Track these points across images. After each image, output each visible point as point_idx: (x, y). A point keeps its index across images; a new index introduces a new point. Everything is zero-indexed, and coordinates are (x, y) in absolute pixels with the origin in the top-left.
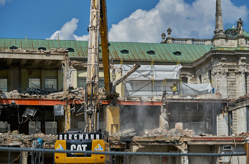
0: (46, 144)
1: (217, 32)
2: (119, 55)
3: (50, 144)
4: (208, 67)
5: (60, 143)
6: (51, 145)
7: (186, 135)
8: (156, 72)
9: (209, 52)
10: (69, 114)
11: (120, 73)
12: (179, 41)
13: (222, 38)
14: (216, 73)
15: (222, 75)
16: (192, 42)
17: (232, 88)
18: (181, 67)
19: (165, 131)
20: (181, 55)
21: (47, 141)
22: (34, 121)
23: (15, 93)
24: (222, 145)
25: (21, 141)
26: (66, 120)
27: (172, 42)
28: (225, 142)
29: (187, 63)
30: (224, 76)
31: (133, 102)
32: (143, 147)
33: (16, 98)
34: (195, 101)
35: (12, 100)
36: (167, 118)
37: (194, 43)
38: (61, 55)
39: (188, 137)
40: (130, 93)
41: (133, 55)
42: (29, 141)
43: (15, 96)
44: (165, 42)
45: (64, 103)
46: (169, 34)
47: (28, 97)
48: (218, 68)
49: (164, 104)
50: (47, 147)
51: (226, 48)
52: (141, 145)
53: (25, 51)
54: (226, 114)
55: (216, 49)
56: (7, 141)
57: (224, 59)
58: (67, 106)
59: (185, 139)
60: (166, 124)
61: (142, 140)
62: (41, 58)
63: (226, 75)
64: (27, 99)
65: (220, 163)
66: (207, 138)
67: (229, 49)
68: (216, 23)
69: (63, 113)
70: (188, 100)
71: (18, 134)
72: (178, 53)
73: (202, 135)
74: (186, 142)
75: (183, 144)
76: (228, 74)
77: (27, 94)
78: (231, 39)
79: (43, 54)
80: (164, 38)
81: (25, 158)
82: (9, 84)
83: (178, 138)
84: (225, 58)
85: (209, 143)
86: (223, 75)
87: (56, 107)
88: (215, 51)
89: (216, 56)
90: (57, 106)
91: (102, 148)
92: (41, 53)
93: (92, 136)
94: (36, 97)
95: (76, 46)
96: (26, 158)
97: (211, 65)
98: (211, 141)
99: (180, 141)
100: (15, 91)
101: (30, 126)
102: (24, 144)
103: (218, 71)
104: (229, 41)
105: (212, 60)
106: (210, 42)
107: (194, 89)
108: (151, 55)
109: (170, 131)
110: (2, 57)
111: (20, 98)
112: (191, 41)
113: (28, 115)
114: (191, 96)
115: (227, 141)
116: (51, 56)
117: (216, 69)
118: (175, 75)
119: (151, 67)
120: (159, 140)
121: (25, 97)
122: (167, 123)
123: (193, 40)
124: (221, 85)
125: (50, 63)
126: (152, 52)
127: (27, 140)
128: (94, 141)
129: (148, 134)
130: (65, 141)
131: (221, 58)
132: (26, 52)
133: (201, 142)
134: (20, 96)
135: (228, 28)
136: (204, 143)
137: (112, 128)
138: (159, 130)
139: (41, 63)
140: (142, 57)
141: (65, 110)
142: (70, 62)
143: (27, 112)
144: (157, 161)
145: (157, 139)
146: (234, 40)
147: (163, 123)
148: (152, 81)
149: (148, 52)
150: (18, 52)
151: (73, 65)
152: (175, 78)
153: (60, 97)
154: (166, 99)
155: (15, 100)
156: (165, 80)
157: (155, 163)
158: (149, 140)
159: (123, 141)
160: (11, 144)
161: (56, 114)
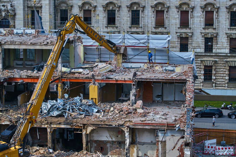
10: (61, 90)
24: (158, 129)
31: (110, 80)
32: (96, 128)
43: (23, 76)
47: (32, 77)
49: (134, 83)
56: (1, 121)
59: (129, 123)
60: (132, 100)
61: (96, 123)
64: (31, 78)
65: (157, 141)
66: (146, 123)
69: (55, 90)
70: (154, 79)
74: (129, 126)
75: (126, 127)
83: (123, 123)
98: (149, 125)
99: (124, 125)
100: (25, 70)
102: (12, 123)
110: (13, 48)
111: (27, 77)
115: (162, 126)
116: (49, 46)
120: (107, 124)
122: (134, 98)
127: (15, 120)
132: (30, 44)
133: (140, 126)
144: (114, 133)
145: (106, 123)
154: (136, 78)
157: (113, 135)
158: (101, 124)
159: (80, 124)
160: (3, 123)
161: (51, 91)
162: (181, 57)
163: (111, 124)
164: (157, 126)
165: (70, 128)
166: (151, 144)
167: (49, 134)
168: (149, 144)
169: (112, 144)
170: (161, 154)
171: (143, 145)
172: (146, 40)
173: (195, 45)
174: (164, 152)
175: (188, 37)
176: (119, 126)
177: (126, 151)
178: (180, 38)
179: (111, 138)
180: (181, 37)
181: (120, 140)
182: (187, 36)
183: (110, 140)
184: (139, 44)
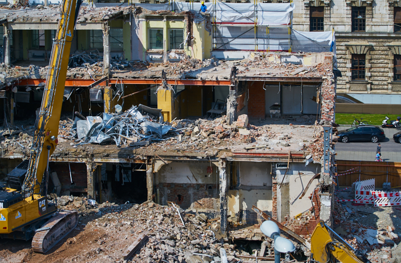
3: (57, 157)
8: (264, 12)
10: (108, 99)
28: (278, 159)
31: (192, 81)
32: (170, 162)
36: (236, 103)
39: (229, 151)
43: (45, 76)
49: (233, 85)
50: (54, 160)
52: (165, 160)
59: (225, 153)
60: (230, 113)
61: (169, 153)
65: (274, 183)
66: (254, 154)
70: (267, 79)
74: (225, 158)
75: (220, 160)
83: (215, 153)
87: (91, 90)
98: (259, 157)
99: (217, 156)
102: (26, 157)
116: (88, 25)
122: (234, 110)
133: (245, 159)
136: (250, 160)
144: (200, 171)
145: (187, 154)
150: (47, 22)
154: (236, 77)
157: (198, 174)
158: (178, 155)
159: (143, 156)
160: (12, 157)
161: (92, 100)
162: (312, 39)
163: (194, 154)
164: (273, 157)
165: (125, 164)
166: (263, 189)
167: (89, 174)
168: (261, 189)
169: (198, 189)
170: (280, 206)
171: (249, 191)
172: (253, 12)
173: (336, 20)
174: (286, 201)
175: (323, 7)
176: (208, 159)
177: (221, 202)
178: (309, 8)
179: (196, 179)
180: (311, 7)
181: (210, 183)
182: (322, 5)
183: (194, 182)
184: (241, 18)
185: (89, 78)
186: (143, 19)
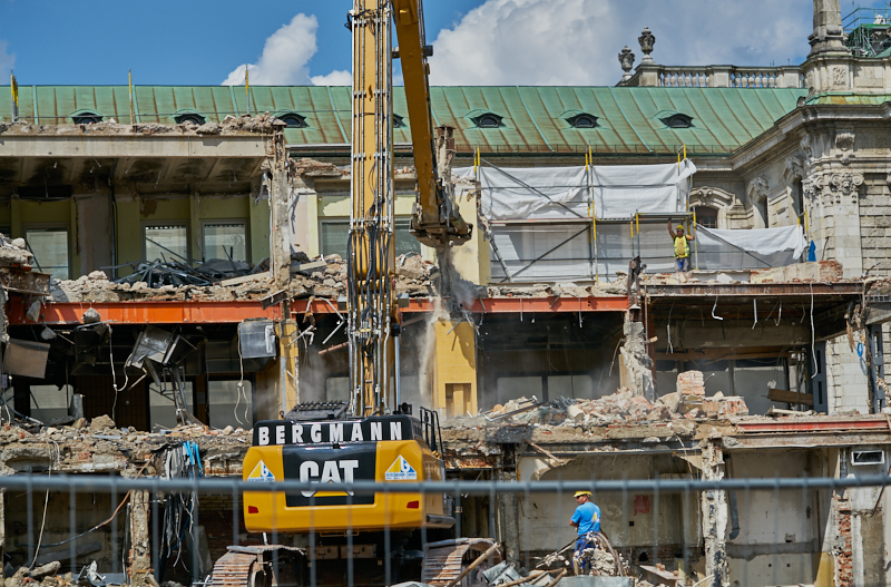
0: (213, 462)
1: (818, 41)
2: (466, 133)
3: (228, 461)
4: (790, 166)
5: (262, 456)
6: (231, 466)
7: (716, 417)
8: (604, 189)
9: (793, 113)
10: (294, 352)
11: (474, 199)
12: (681, 78)
13: (840, 60)
14: (818, 190)
15: (841, 194)
16: (730, 78)
17: (878, 243)
18: (692, 169)
19: (641, 402)
20: (690, 125)
21: (216, 451)
22: (168, 379)
23: (97, 283)
24: (849, 449)
25: (125, 453)
26: (284, 372)
27: (657, 82)
28: (857, 437)
29: (715, 155)
30: (849, 199)
31: (524, 300)
32: (565, 461)
33: (102, 298)
34: (747, 292)
35: (86, 306)
36: (646, 356)
37: (738, 80)
38: (258, 138)
39: (725, 423)
40: (511, 270)
41: (518, 130)
42: (153, 452)
43: (97, 294)
44: (634, 82)
45: (273, 314)
46: (647, 52)
47: (144, 295)
48: (826, 171)
49: (635, 306)
50: (218, 471)
51: (853, 95)
52: (556, 455)
53: (127, 130)
54: (860, 336)
55: (816, 102)
56: (72, 455)
57: (846, 135)
58: (283, 325)
59: (714, 429)
60: (644, 377)
61: (559, 438)
62: (186, 154)
63: (856, 194)
64: (139, 300)
65: (842, 512)
66: (794, 424)
67: (865, 101)
68: (816, 5)
69: (270, 350)
70: (722, 290)
71: (112, 428)
72: (681, 120)
73: (774, 416)
74: (719, 440)
75: (706, 448)
76: (862, 191)
77: (140, 286)
78: (873, 64)
79: (192, 138)
80: (628, 65)
81: (141, 513)
82: (74, 249)
83: (689, 428)
84: (852, 133)
85: (801, 442)
86: (844, 194)
87: (245, 328)
88: (815, 110)
89: (819, 126)
90: (249, 325)
91: (411, 470)
92: (186, 134)
93: (376, 429)
94: (172, 293)
95: (312, 104)
96: (145, 516)
97: (802, 159)
98: (809, 433)
99: (696, 437)
100: (96, 273)
101: (156, 400)
102: (133, 466)
103: (827, 180)
104: (865, 71)
105: (804, 143)
106: (796, 75)
107: (741, 250)
108: (582, 131)
109: (658, 404)
110: (46, 154)
111: (115, 298)
112: (726, 75)
113: (145, 360)
114: (733, 274)
115: (866, 433)
116: (224, 144)
117: (820, 173)
118: (673, 200)
119: (583, 172)
120: (620, 436)
121: (133, 294)
122: (648, 373)
123: (733, 71)
124: (839, 233)
125: (219, 169)
126: (585, 120)
127: (147, 448)
128: (381, 446)
129: (581, 416)
130: (278, 450)
131: (835, 134)
132: (132, 134)
133: (771, 441)
134: (116, 290)
135: (858, 24)
136: (784, 443)
137: (449, 397)
138: (621, 399)
139: (187, 171)
140: (550, 140)
141: (277, 339)
142: (292, 165)
143: (141, 349)
144: (614, 511)
145: (614, 433)
146: (881, 68)
147: (632, 375)
148: (589, 224)
149: (571, 121)
150: (102, 133)
151: (302, 175)
152: (670, 209)
153: (258, 293)
154: (642, 287)
155: (96, 305)
156: (637, 219)
157: (609, 519)
158: (586, 439)
159: (488, 444)
161: (245, 355)
162: (747, 249)
163: (636, 433)
164: (845, 433)
166: (786, 552)
168: (779, 553)
170: (862, 575)
171: (750, 558)
172: (578, 189)
174: (876, 561)
176: (675, 444)
181: (644, 543)
184: (547, 208)
185: (232, 299)
186: (309, 190)
